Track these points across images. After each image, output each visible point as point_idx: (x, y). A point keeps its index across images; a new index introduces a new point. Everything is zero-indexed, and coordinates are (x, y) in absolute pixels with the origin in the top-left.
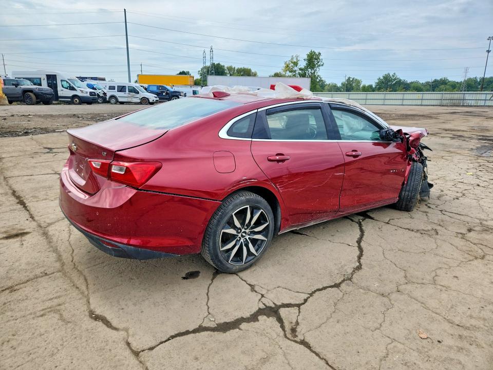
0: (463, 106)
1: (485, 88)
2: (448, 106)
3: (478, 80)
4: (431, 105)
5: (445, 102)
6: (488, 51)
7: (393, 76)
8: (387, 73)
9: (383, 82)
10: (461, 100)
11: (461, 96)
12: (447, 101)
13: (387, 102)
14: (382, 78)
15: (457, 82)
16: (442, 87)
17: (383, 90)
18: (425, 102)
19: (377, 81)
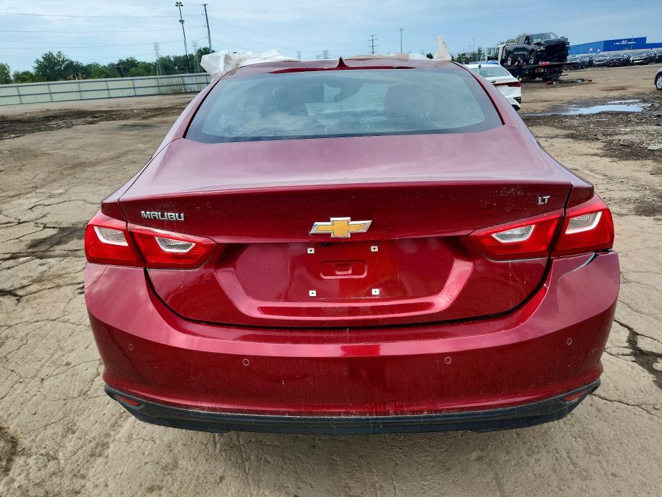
0: (186, 93)
1: (183, 69)
2: (168, 94)
3: (172, 60)
4: (149, 95)
5: (164, 90)
6: (182, 21)
7: (59, 56)
8: (47, 52)
9: (45, 66)
10: (181, 85)
11: (179, 80)
12: (166, 88)
13: (86, 95)
14: (42, 60)
15: (149, 64)
16: (133, 69)
17: (71, 76)
18: (139, 92)
19: (36, 65)
